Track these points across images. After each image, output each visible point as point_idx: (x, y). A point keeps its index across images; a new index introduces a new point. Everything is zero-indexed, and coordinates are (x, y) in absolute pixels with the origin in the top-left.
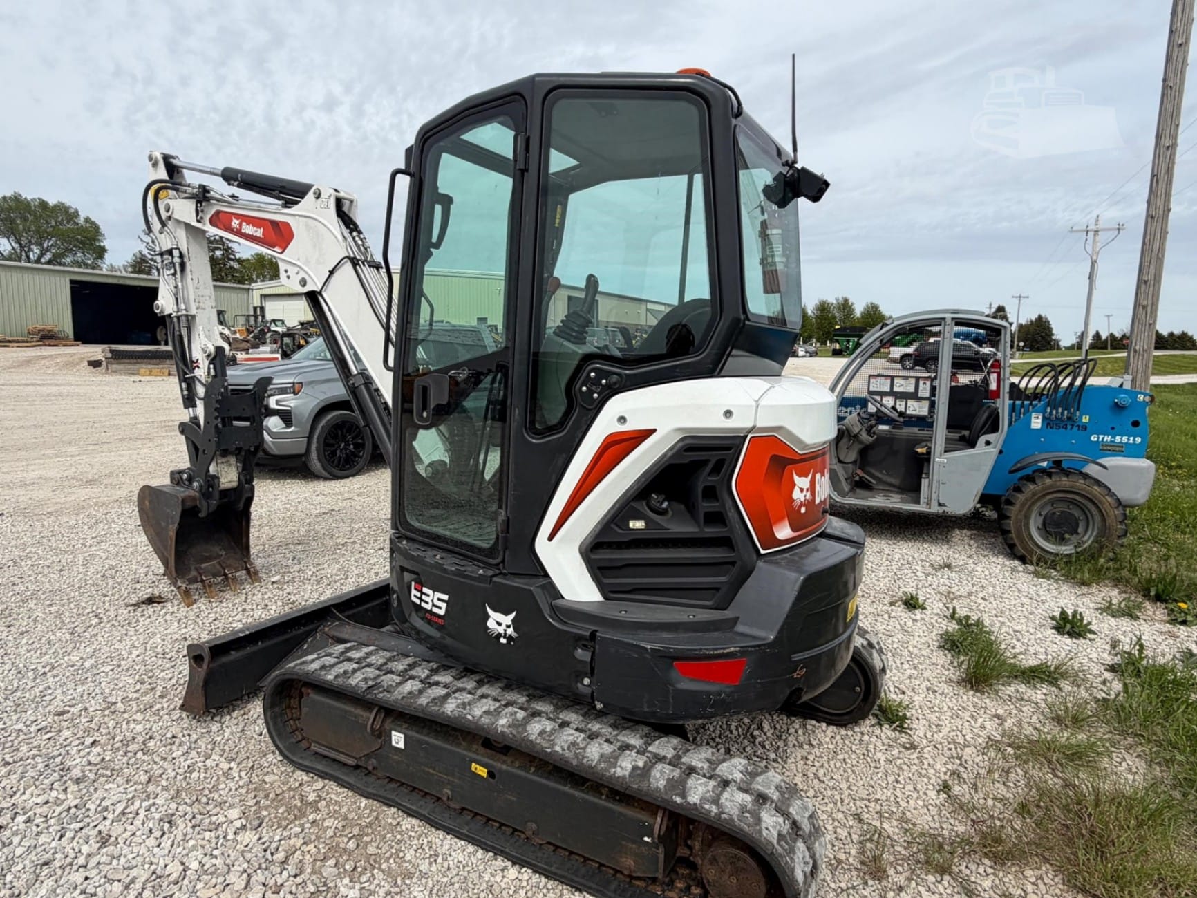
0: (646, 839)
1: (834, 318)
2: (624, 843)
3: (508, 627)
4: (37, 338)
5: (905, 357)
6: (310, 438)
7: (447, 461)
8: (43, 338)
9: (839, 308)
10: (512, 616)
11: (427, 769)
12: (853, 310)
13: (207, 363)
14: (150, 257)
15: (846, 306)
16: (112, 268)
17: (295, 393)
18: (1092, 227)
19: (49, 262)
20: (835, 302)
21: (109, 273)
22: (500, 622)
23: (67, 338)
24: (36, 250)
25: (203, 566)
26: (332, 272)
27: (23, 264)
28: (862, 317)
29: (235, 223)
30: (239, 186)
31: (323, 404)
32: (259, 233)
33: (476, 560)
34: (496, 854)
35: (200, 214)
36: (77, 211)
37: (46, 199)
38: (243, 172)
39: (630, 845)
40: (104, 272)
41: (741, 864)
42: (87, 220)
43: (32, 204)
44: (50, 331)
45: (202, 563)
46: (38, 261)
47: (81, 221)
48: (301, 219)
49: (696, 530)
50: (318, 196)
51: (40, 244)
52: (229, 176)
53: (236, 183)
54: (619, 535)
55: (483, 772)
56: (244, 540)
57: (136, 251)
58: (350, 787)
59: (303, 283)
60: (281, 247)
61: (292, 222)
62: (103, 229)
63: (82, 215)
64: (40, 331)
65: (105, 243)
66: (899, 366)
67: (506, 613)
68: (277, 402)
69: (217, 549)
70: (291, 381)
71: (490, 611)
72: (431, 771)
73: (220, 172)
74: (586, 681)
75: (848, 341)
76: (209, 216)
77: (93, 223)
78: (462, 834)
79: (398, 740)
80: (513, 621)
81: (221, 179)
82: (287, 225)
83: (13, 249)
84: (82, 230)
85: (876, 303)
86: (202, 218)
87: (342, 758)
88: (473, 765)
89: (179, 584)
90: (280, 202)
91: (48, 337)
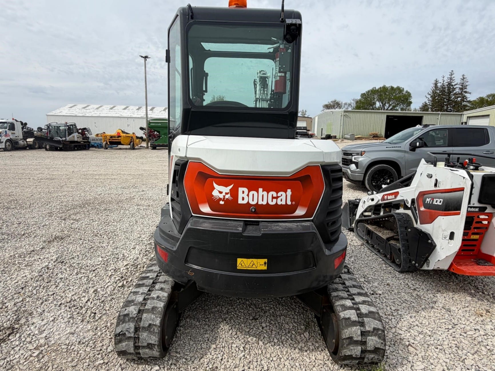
4: (372, 137)
6: (365, 175)
8: (374, 137)
14: (429, 104)
16: (415, 110)
17: (361, 155)
19: (391, 109)
21: (415, 112)
23: (382, 137)
24: (387, 105)
27: (383, 111)
31: (373, 161)
36: (403, 89)
37: (393, 86)
40: (412, 111)
42: (407, 92)
43: (389, 89)
44: (376, 134)
46: (387, 110)
47: (404, 92)
49: (176, 198)
51: (388, 103)
57: (423, 102)
62: (412, 95)
63: (405, 90)
64: (373, 134)
65: (412, 100)
68: (355, 158)
70: (361, 150)
77: (409, 93)
83: (380, 106)
84: (405, 95)
91: (375, 137)
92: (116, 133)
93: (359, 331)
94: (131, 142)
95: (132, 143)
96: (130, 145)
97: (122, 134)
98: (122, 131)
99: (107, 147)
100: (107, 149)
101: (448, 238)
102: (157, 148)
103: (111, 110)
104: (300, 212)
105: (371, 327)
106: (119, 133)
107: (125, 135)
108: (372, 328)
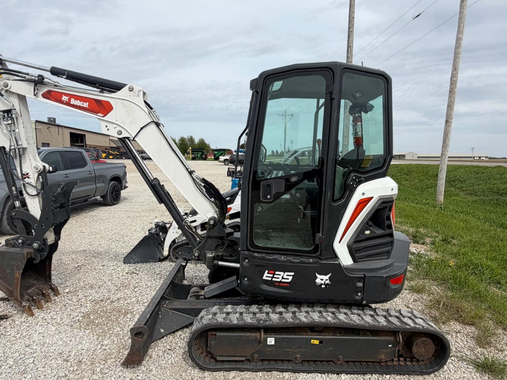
0: (390, 346)
1: (187, 144)
2: (380, 350)
3: (326, 280)
5: (226, 160)
6: (2, 213)
7: (216, 216)
9: (189, 140)
10: (329, 275)
11: (287, 350)
12: (194, 141)
13: (36, 175)
15: (191, 139)
18: (284, 114)
20: (187, 138)
22: (322, 279)
25: (29, 291)
26: (142, 129)
28: (198, 144)
29: (65, 98)
30: (67, 78)
32: (86, 105)
33: (303, 256)
34: (328, 373)
35: (36, 91)
38: (68, 71)
39: (383, 350)
41: (427, 342)
45: (28, 290)
48: (118, 100)
49: (384, 232)
50: (131, 90)
52: (55, 72)
53: (65, 77)
54: (362, 237)
55: (317, 342)
56: (47, 273)
58: (248, 370)
59: (120, 133)
60: (102, 113)
61: (112, 102)
66: (223, 164)
67: (326, 275)
69: (31, 281)
71: (317, 275)
72: (289, 350)
73: (49, 69)
74: (359, 294)
75: (198, 154)
76: (42, 93)
78: (311, 371)
79: (271, 341)
80: (329, 278)
81: (50, 73)
82: (108, 103)
85: (203, 138)
86: (37, 93)
87: (240, 359)
88: (312, 341)
89: (24, 304)
90: (98, 90)
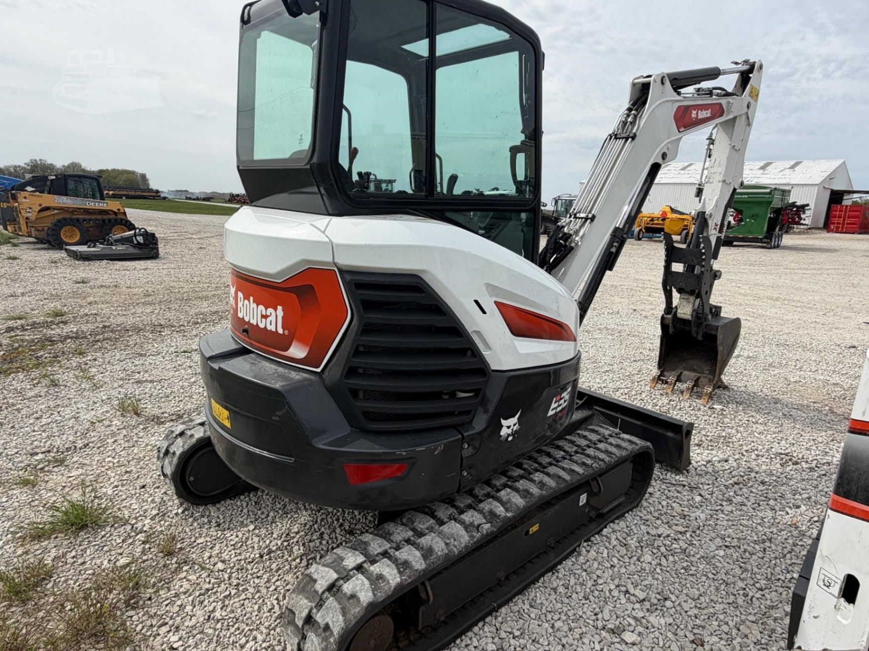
92: (661, 213)
93: (307, 611)
94: (684, 230)
95: (685, 232)
96: (680, 234)
97: (671, 215)
98: (672, 209)
99: (641, 237)
100: (639, 239)
101: (836, 589)
102: (735, 243)
103: (682, 172)
104: (297, 351)
105: (324, 619)
106: (664, 213)
107: (674, 216)
108: (325, 622)
